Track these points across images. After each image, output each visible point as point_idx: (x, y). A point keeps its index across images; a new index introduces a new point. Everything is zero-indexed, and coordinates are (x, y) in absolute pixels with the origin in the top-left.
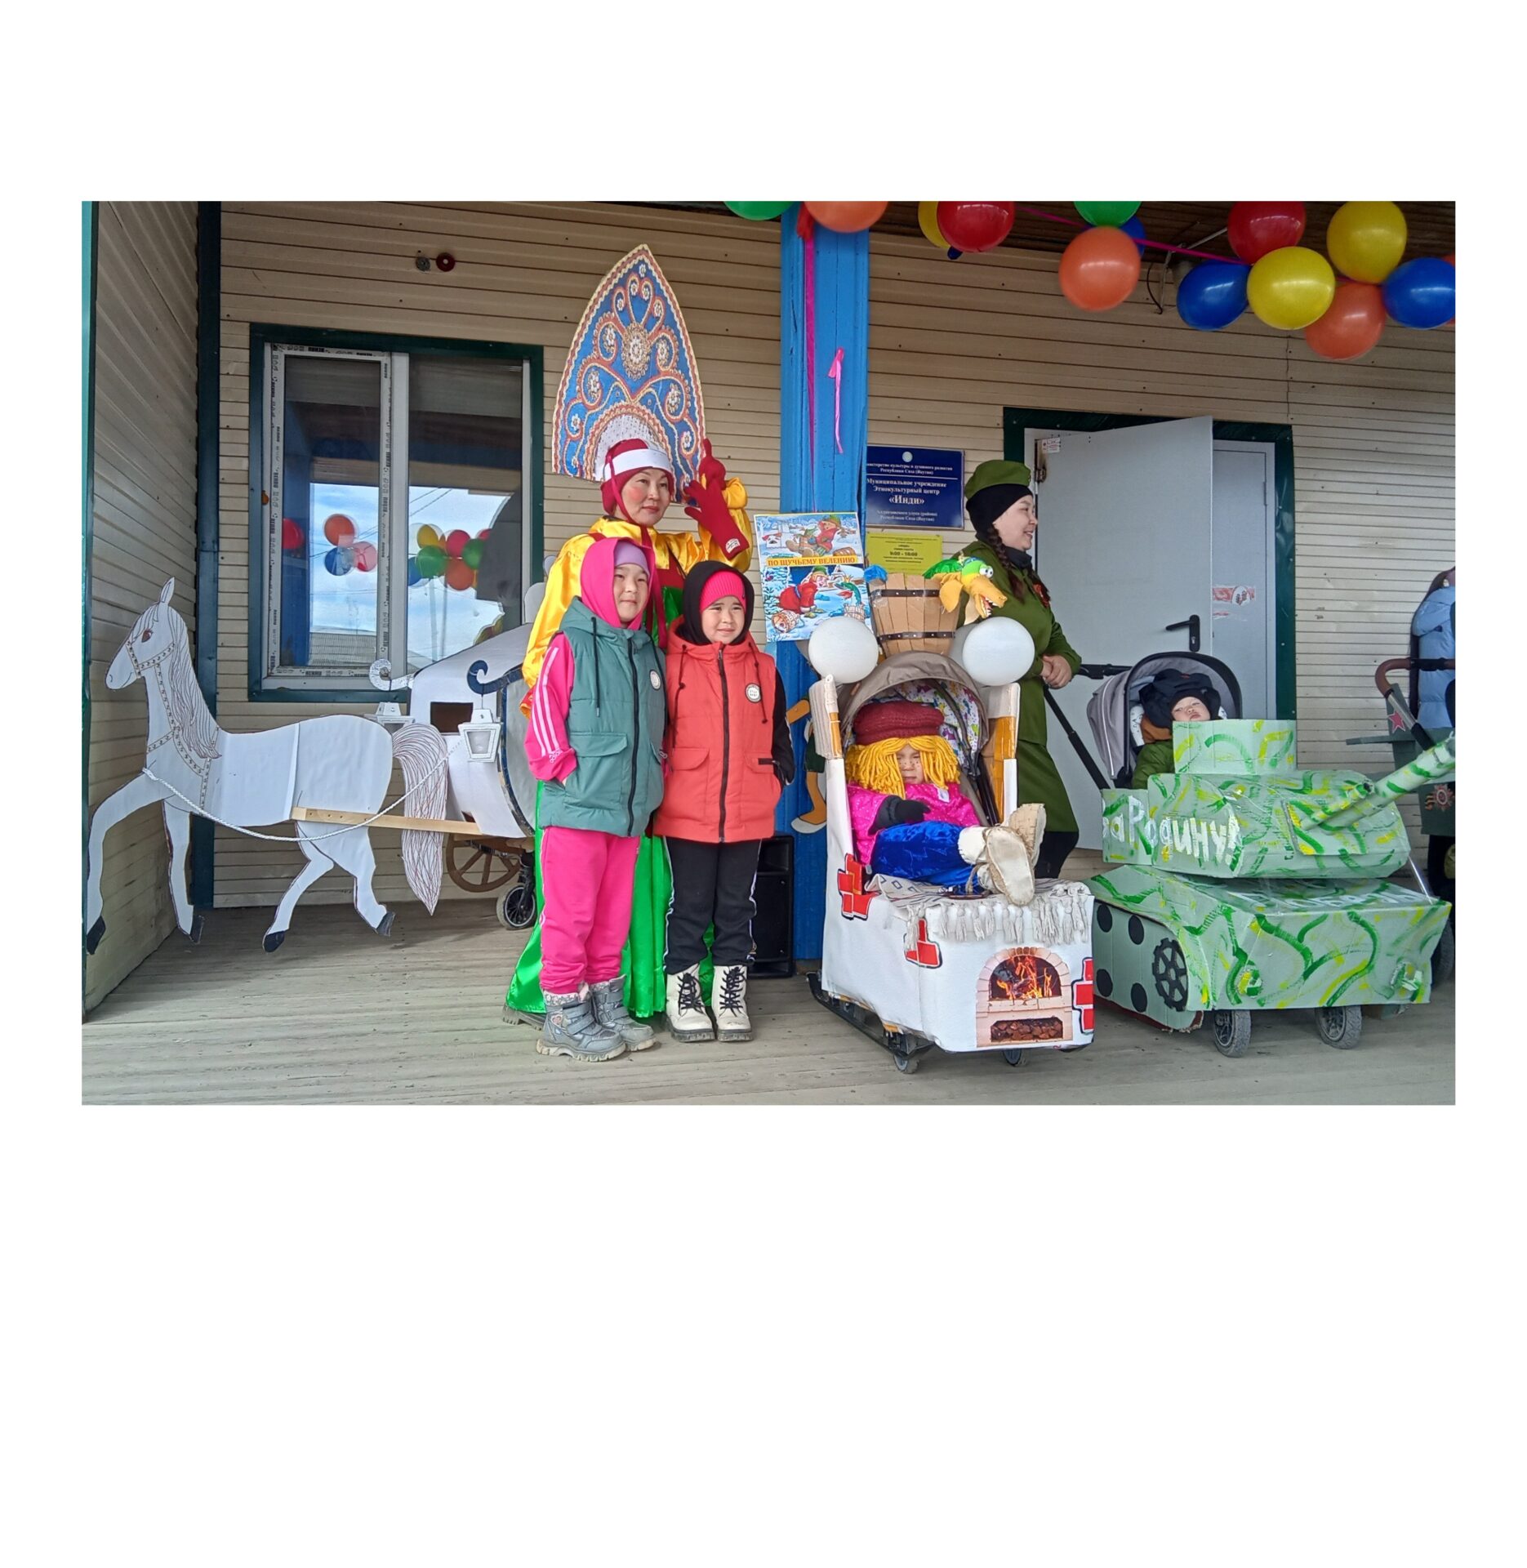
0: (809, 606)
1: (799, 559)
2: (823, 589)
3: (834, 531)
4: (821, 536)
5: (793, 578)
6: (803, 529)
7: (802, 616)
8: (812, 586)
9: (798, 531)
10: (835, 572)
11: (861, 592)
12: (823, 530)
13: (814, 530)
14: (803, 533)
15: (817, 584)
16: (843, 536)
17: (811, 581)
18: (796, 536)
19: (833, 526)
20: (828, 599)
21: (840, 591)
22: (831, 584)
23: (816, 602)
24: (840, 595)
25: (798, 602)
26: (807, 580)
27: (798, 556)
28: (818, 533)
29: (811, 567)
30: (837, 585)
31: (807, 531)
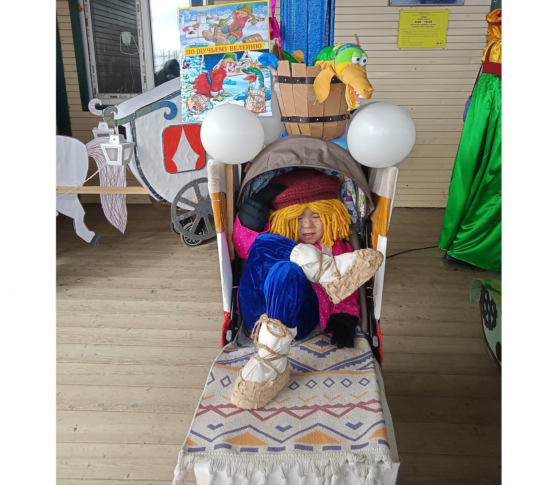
0: (219, 90)
1: (212, 47)
2: (231, 74)
3: (245, 19)
4: (233, 25)
5: (205, 65)
6: (218, 19)
7: (212, 99)
8: (222, 72)
9: (213, 22)
10: (243, 58)
11: (264, 76)
12: (236, 19)
13: (228, 19)
14: (218, 22)
15: (227, 70)
16: (253, 24)
17: (222, 68)
18: (211, 26)
19: (245, 15)
20: (235, 84)
21: (245, 75)
22: (238, 69)
23: (224, 86)
24: (245, 79)
25: (208, 86)
26: (218, 66)
27: (212, 44)
28: (231, 21)
29: (223, 54)
30: (244, 71)
31: (221, 20)
